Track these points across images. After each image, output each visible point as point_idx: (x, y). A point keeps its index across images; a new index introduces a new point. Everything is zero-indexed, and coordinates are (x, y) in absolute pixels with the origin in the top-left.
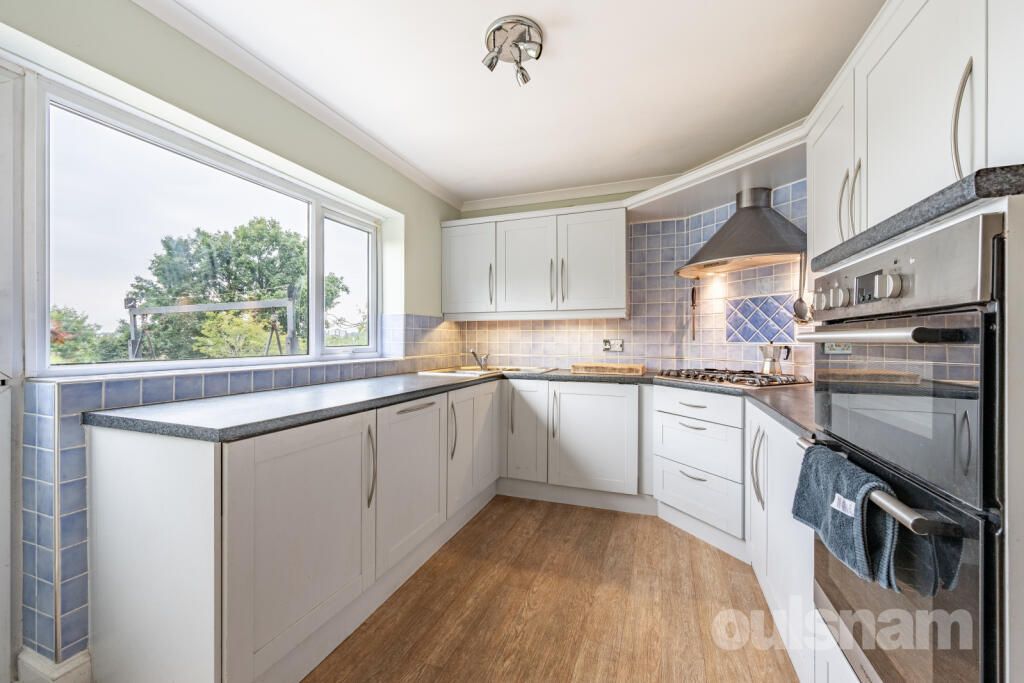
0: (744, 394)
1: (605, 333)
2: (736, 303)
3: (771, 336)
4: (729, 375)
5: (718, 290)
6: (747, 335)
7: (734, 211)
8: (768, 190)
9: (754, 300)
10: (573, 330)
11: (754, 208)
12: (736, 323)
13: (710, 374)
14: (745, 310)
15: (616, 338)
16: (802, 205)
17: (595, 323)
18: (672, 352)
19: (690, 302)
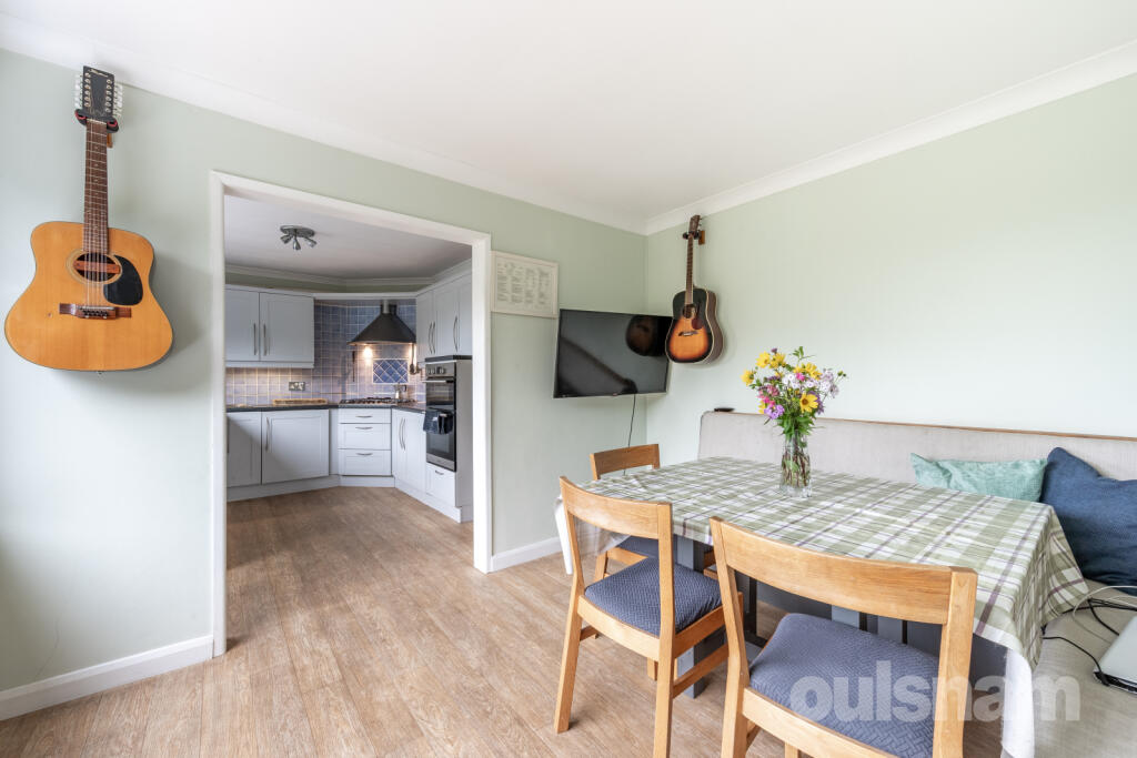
0: (392, 407)
1: (290, 378)
2: (379, 362)
3: (397, 379)
4: (380, 400)
5: (368, 355)
6: (385, 379)
7: (379, 314)
8: (395, 306)
9: (389, 361)
10: (263, 375)
11: (390, 314)
12: (379, 373)
13: (370, 400)
14: (384, 366)
15: (299, 381)
16: (413, 318)
17: (283, 371)
18: (339, 389)
19: (351, 359)
